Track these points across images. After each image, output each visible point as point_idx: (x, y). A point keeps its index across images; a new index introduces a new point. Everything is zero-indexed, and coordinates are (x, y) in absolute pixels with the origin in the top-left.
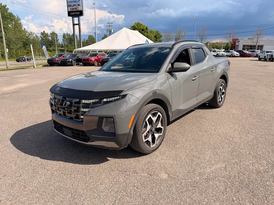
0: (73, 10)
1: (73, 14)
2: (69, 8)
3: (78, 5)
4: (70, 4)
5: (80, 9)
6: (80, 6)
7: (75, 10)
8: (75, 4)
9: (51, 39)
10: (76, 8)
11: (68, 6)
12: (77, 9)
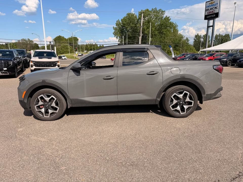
0: (210, 14)
1: (209, 17)
2: (206, 12)
3: (216, 8)
4: (208, 8)
5: (216, 11)
6: (217, 8)
7: (212, 13)
8: (212, 7)
9: (203, 41)
10: (212, 12)
11: (206, 10)
12: (214, 12)
